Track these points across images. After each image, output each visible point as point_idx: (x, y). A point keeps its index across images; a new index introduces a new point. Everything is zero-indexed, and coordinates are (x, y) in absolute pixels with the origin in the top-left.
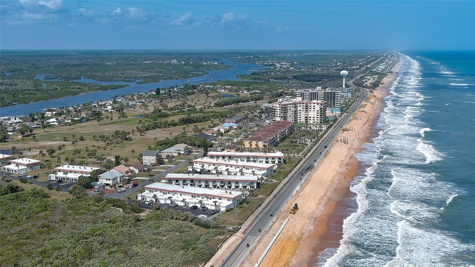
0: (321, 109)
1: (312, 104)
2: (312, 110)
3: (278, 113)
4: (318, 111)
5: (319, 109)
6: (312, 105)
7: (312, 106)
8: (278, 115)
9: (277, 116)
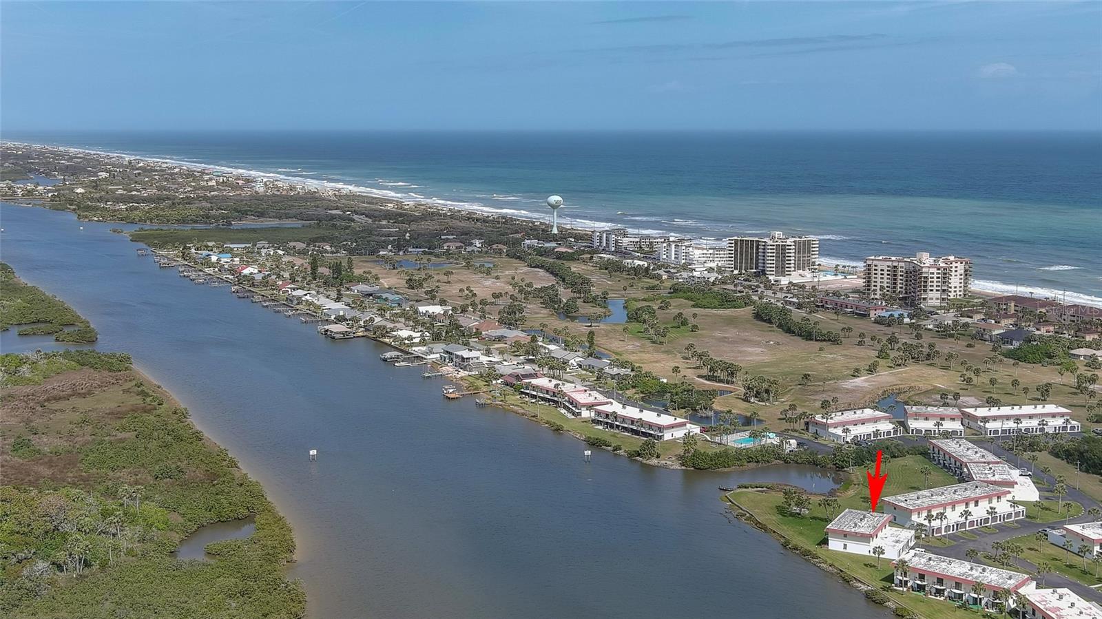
0: (966, 271)
1: (954, 263)
2: (953, 273)
3: (935, 284)
4: (961, 275)
5: (962, 272)
6: (954, 265)
7: (954, 267)
8: (935, 288)
9: (932, 290)
